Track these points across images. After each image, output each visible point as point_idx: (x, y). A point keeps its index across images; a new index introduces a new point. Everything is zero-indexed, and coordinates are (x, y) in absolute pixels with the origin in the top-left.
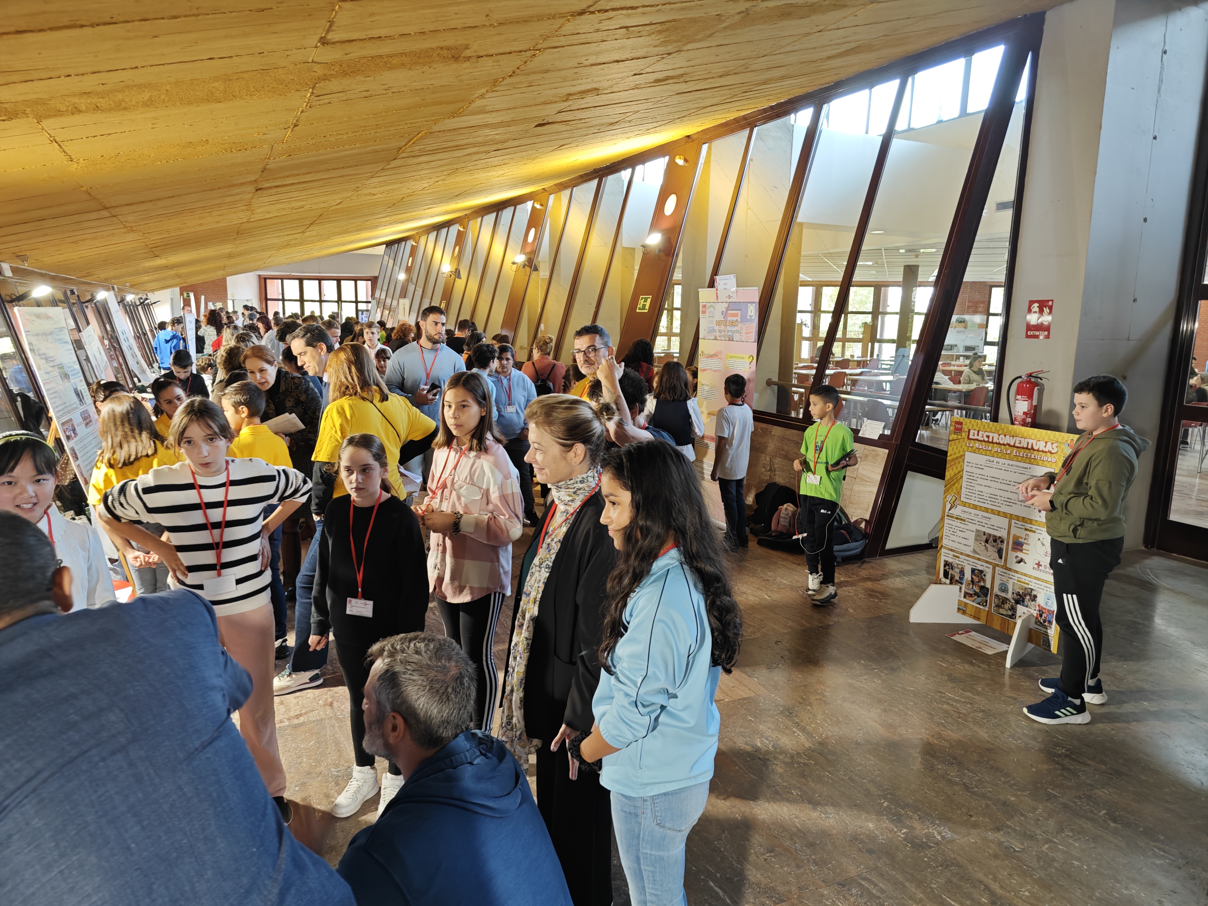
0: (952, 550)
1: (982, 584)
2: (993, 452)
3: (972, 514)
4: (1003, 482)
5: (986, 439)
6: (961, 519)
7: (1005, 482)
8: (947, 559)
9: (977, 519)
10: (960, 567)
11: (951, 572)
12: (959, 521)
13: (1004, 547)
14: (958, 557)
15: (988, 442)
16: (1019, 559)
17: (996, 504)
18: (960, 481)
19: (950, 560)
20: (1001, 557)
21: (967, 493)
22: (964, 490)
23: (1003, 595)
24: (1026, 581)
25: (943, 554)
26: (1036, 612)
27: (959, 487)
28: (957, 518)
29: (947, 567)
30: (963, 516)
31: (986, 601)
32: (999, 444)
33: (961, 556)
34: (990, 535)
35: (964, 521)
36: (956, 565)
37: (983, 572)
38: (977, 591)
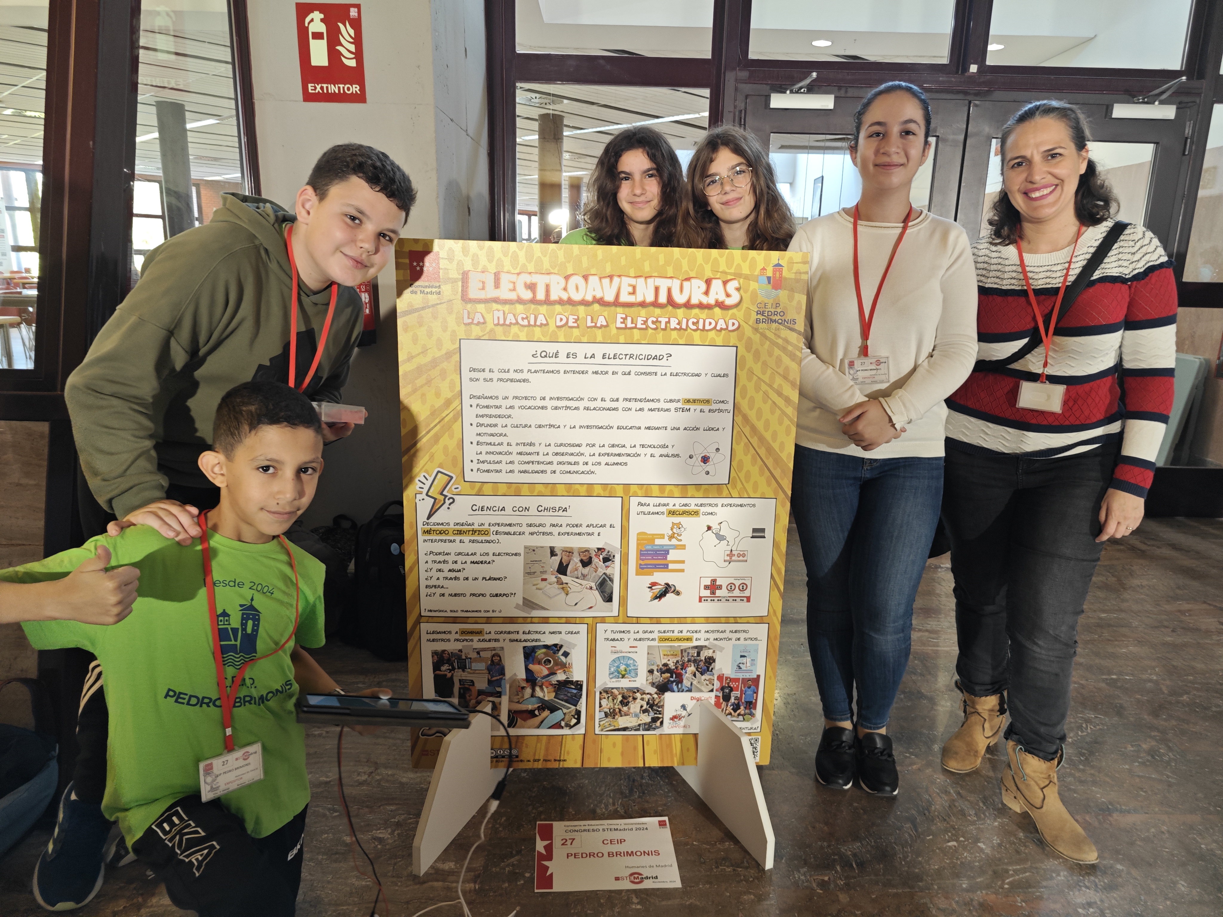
0: (455, 620)
1: (561, 676)
2: (552, 327)
3: (509, 511)
4: (592, 405)
5: (527, 295)
6: (474, 532)
7: (599, 404)
8: (440, 647)
9: (525, 521)
10: (487, 655)
11: (459, 675)
12: (467, 539)
13: (615, 569)
14: (479, 632)
15: (534, 301)
16: (657, 589)
17: (581, 468)
18: (457, 426)
19: (452, 647)
20: (609, 599)
21: (482, 458)
22: (470, 452)
23: (625, 683)
24: (685, 634)
25: (424, 637)
26: (713, 695)
27: (452, 444)
28: (460, 532)
29: (445, 667)
30: (477, 520)
31: (578, 713)
32: (570, 302)
33: (487, 627)
34: (569, 552)
35: (486, 533)
36: (474, 655)
37: (561, 646)
38: (546, 698)
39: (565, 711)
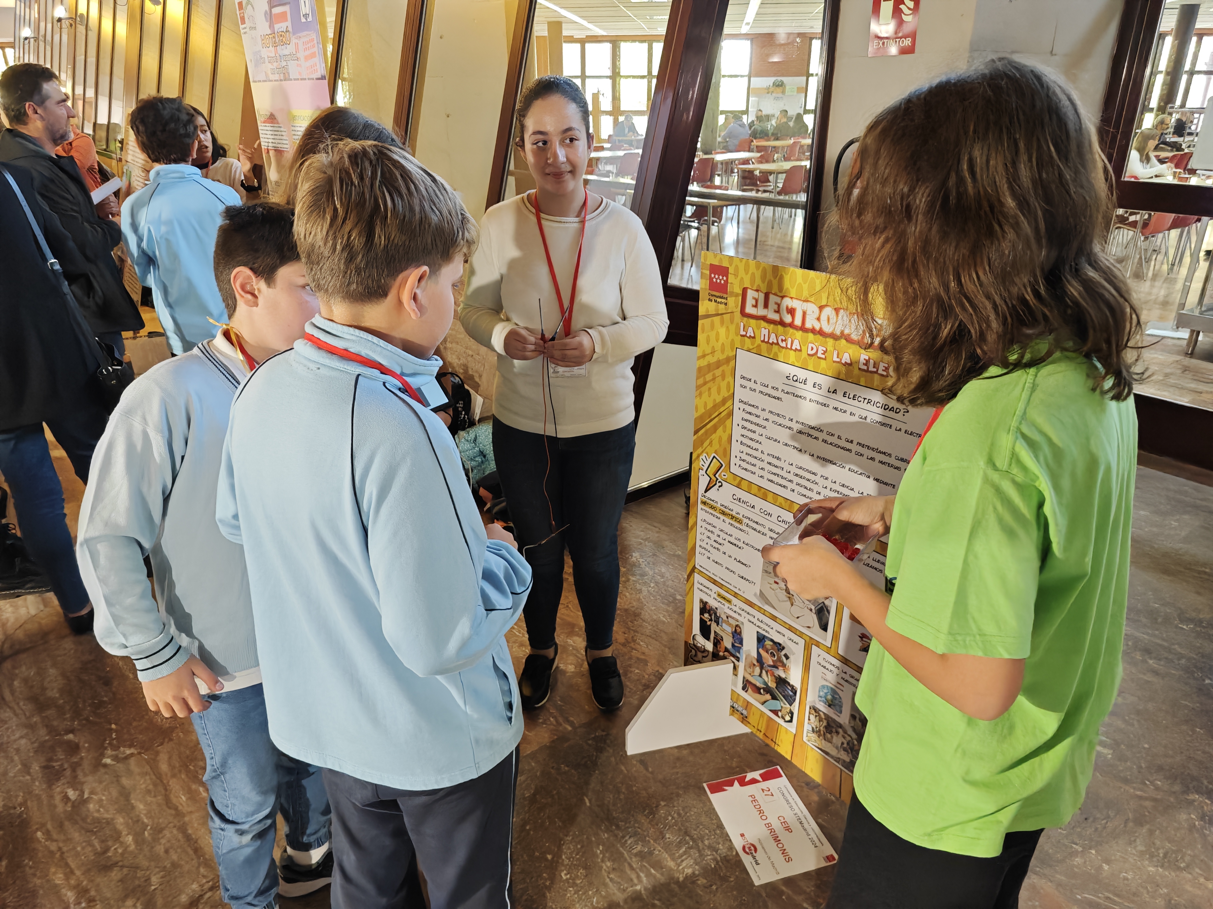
0: (715, 582)
1: (781, 673)
2: (804, 354)
3: (757, 510)
4: (830, 439)
5: (788, 319)
6: (733, 517)
7: (834, 440)
9: (769, 525)
12: (728, 520)
14: (729, 602)
15: (792, 325)
18: (728, 423)
20: (824, 628)
21: (744, 457)
22: (736, 448)
23: (831, 713)
25: (696, 585)
27: (725, 438)
28: (723, 513)
29: (706, 615)
30: (737, 509)
32: (821, 333)
33: (734, 600)
35: (740, 522)
36: (725, 618)
37: (784, 648)
38: (769, 685)
39: (782, 705)
